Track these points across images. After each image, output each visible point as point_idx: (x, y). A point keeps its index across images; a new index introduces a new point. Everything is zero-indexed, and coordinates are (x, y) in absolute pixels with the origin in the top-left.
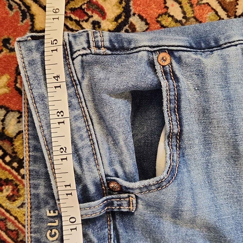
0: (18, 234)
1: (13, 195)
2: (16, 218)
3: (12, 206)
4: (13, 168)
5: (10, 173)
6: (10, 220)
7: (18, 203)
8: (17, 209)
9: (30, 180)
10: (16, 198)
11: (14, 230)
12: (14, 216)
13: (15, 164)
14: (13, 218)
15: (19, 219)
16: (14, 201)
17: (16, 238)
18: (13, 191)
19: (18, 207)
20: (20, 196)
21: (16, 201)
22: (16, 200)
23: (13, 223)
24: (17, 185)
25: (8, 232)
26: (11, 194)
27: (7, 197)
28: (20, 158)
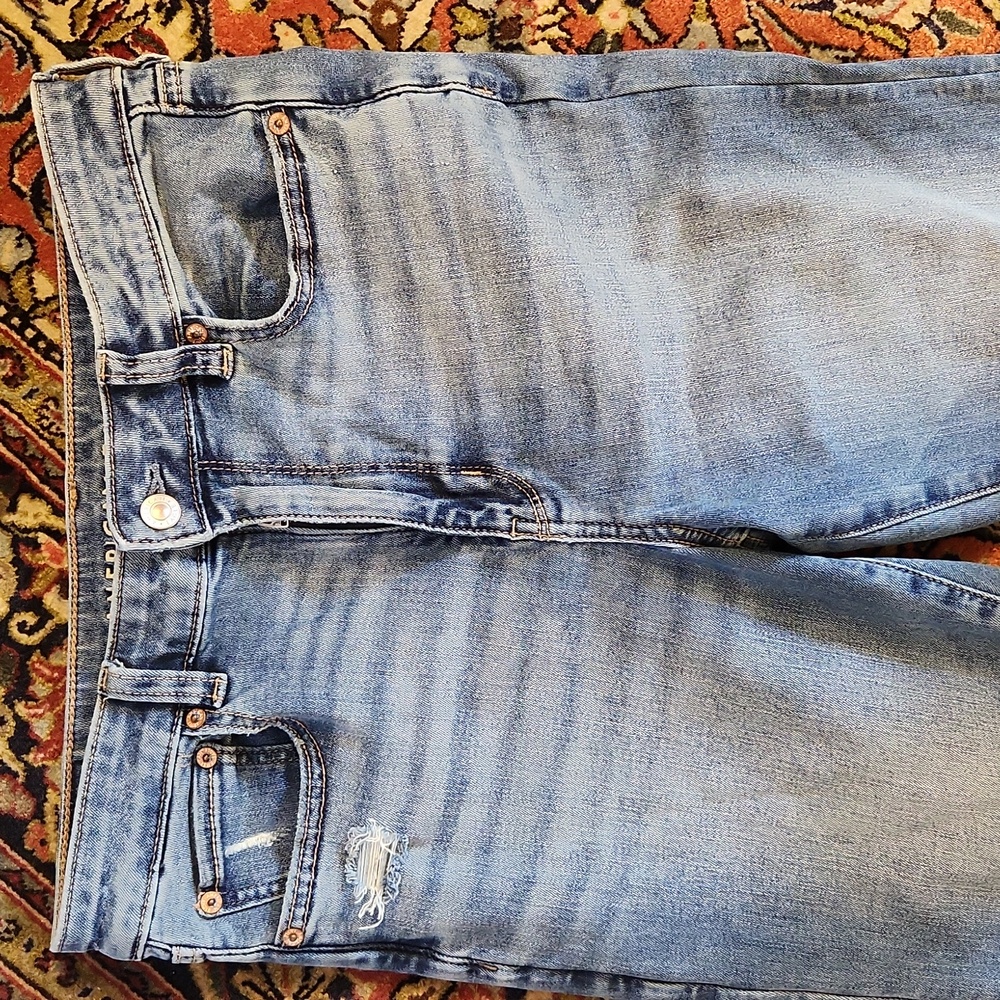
0: (25, 444)
1: (14, 375)
2: (20, 416)
3: (14, 395)
4: (12, 327)
5: (8, 336)
6: (10, 420)
7: (24, 389)
8: (22, 401)
9: (69, 314)
10: (20, 382)
11: (18, 438)
12: (17, 413)
13: (16, 321)
14: (15, 417)
15: (27, 418)
16: (17, 385)
17: (21, 451)
18: (13, 368)
19: (24, 398)
20: (27, 378)
21: (21, 387)
22: (21, 384)
23: (16, 424)
24: (19, 358)
25: (8, 440)
26: (10, 374)
27: (2, 380)
28: (23, 310)
